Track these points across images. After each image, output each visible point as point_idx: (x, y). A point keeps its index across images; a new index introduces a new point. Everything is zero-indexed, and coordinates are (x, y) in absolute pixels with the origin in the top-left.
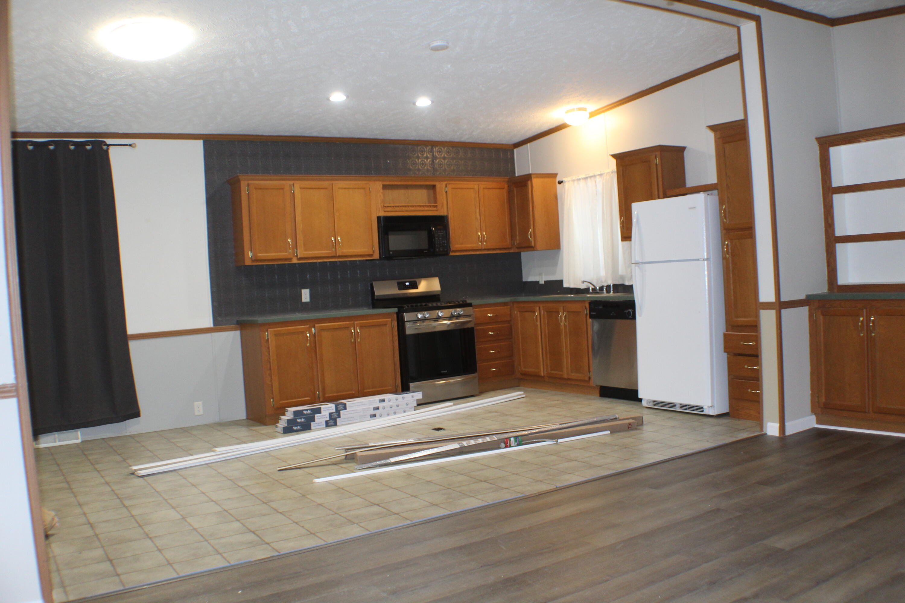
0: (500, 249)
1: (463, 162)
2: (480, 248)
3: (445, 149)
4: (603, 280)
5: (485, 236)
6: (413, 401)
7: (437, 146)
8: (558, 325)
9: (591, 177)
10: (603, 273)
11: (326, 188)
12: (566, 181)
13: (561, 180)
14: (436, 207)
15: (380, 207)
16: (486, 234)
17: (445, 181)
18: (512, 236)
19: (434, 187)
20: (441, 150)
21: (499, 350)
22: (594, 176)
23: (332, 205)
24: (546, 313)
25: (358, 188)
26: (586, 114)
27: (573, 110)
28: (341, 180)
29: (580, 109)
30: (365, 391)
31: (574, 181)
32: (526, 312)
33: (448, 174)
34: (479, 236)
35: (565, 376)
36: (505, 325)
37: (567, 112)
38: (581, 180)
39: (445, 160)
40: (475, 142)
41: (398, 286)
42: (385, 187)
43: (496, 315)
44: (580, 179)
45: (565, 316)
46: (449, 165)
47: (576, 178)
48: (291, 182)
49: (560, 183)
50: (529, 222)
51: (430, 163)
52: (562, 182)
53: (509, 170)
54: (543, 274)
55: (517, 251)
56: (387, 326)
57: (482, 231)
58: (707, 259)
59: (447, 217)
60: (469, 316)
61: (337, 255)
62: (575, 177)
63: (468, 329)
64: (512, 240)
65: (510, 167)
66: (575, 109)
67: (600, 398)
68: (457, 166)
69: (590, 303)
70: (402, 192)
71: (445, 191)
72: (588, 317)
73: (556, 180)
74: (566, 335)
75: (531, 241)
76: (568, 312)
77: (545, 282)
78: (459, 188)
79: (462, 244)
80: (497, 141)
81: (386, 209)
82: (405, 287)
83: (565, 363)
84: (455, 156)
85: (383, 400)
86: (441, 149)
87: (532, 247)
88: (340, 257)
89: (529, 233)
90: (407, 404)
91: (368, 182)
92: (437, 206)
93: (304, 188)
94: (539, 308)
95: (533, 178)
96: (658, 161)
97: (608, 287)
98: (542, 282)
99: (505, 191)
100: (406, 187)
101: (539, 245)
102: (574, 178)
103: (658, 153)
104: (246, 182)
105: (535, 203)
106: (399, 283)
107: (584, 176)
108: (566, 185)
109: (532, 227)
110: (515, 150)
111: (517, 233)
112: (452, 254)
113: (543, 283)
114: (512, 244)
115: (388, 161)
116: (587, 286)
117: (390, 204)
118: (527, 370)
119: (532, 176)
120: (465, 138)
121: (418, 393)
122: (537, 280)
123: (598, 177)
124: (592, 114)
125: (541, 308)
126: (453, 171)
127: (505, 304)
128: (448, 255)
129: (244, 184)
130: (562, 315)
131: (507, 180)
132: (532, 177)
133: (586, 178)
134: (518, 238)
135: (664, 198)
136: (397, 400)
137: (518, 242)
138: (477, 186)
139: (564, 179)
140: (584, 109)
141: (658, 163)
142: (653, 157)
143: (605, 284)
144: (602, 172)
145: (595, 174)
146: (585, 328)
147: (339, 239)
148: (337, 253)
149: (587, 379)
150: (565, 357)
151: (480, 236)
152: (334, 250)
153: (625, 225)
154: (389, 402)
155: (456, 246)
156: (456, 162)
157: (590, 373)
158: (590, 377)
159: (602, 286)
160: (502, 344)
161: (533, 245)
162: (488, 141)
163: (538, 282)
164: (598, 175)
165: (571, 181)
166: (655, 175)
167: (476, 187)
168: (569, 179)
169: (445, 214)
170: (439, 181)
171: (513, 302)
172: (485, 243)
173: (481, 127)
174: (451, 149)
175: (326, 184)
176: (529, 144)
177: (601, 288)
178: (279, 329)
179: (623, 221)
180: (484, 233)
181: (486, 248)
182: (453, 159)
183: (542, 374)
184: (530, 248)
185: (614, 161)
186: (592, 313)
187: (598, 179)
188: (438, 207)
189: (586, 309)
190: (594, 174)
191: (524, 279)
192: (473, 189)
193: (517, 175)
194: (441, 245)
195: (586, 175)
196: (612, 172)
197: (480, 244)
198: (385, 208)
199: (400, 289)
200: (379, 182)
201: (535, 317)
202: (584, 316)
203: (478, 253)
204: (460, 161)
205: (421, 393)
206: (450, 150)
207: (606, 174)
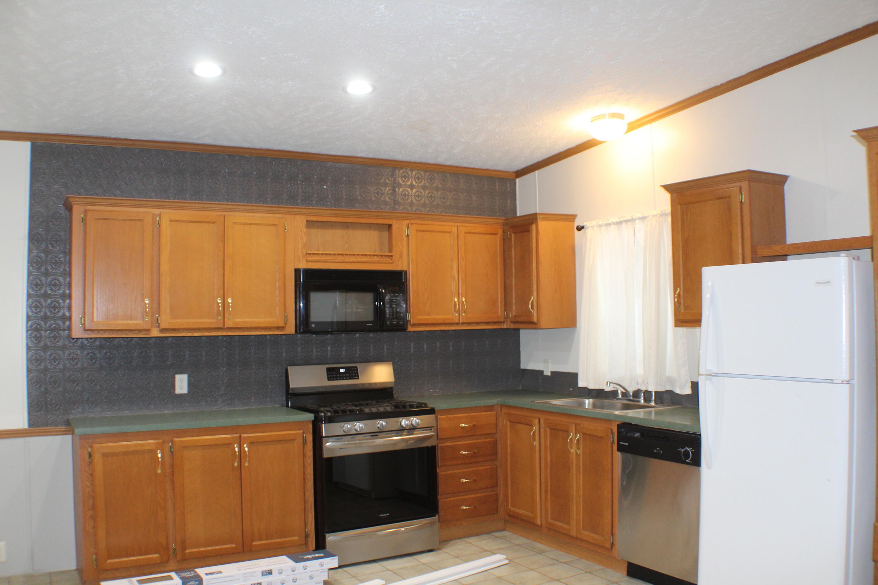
0: (488, 323)
1: (440, 193)
2: (457, 321)
3: (414, 173)
4: (640, 381)
5: (465, 303)
6: (322, 572)
7: (402, 168)
8: (566, 452)
9: (627, 221)
10: (640, 371)
11: (214, 223)
12: (589, 227)
13: (582, 225)
14: (391, 258)
15: (300, 254)
16: (466, 301)
17: (407, 219)
18: (507, 305)
19: (390, 226)
20: (407, 175)
21: (476, 479)
22: (632, 220)
23: (222, 249)
24: (548, 430)
25: (266, 225)
26: (623, 125)
27: (603, 116)
28: (239, 211)
29: (614, 115)
30: (253, 544)
31: (600, 226)
32: (519, 423)
33: (416, 210)
34: (455, 302)
35: (574, 533)
36: (489, 440)
37: (595, 118)
38: (612, 226)
39: (412, 190)
40: (459, 166)
41: (328, 375)
42: (310, 224)
43: (474, 425)
44: (610, 224)
45: (578, 439)
46: (419, 196)
47: (604, 223)
48: (157, 211)
49: (580, 228)
50: (530, 286)
51: (390, 192)
52: (583, 227)
53: (508, 208)
54: (550, 361)
55: (512, 326)
56: (296, 442)
57: (460, 297)
58: (848, 383)
59: (406, 273)
60: (430, 428)
61: (225, 327)
62: (603, 221)
63: (428, 448)
64: (505, 310)
65: (509, 204)
66: (607, 115)
67: (627, 578)
68: (430, 199)
69: (619, 426)
70: (339, 232)
71: (406, 234)
72: (615, 447)
73: (574, 225)
74: (578, 470)
75: (533, 315)
76: (584, 434)
77: (552, 372)
78: (429, 231)
79: (429, 314)
80: (490, 165)
81: (310, 258)
82: (338, 375)
83: (575, 513)
84: (427, 184)
85: (270, 572)
86: (407, 173)
87: (534, 323)
88: (230, 329)
89: (530, 302)
90: (311, 577)
91: (283, 216)
92: (392, 256)
93: (177, 221)
94: (539, 420)
95: (539, 220)
96: (744, 198)
97: (647, 394)
98: (547, 373)
99: (498, 239)
100: (346, 226)
101: (544, 323)
102: (601, 223)
103: (745, 185)
104: (82, 208)
105: (541, 258)
106: (329, 370)
107: (616, 220)
108: (588, 232)
109: (535, 293)
110: (518, 180)
111: (514, 302)
112: (410, 329)
113: (549, 374)
114: (506, 316)
115: (325, 187)
116: (614, 388)
117: (318, 250)
118: (516, 510)
119: (538, 216)
120: (442, 159)
121: (332, 559)
122: (541, 369)
123: (637, 221)
124: (633, 126)
125: (542, 421)
126: (424, 205)
127: (490, 408)
128: (407, 331)
129: (78, 212)
130: (574, 437)
131: (503, 221)
132: (538, 218)
133: (619, 223)
134: (514, 308)
135: (753, 261)
136: (293, 571)
137: (514, 314)
138: (456, 228)
139: (585, 224)
140: (621, 116)
141: (743, 200)
142: (736, 189)
143: (643, 388)
144: (645, 214)
145: (634, 217)
146: (610, 465)
147: (230, 301)
148: (225, 324)
149: (608, 546)
150: (575, 501)
151: (457, 303)
152: (220, 318)
153: (682, 301)
154: (279, 575)
155: (419, 317)
156: (429, 193)
157: (614, 536)
158: (613, 542)
159: (637, 389)
160: (480, 468)
161: (535, 320)
162: (478, 165)
163: (542, 372)
164: (639, 218)
165: (596, 226)
166: (739, 222)
167: (454, 230)
168: (594, 223)
169: (405, 269)
170: (398, 220)
171: (502, 406)
172: (464, 314)
173: (463, 140)
174: (423, 173)
175: (212, 215)
176: (537, 172)
177: (636, 394)
178: (110, 444)
179: (679, 295)
180: (464, 300)
181: (465, 321)
182: (424, 188)
183: (539, 523)
184: (532, 324)
185: (666, 197)
186: (621, 443)
187: (638, 225)
188: (394, 257)
189: (612, 433)
190: (632, 217)
191: (523, 366)
192: (450, 232)
193: (518, 215)
194: (395, 316)
195: (619, 218)
196: (663, 215)
197: (456, 315)
198: (308, 256)
199: (329, 379)
200: (301, 216)
201: (532, 434)
202: (610, 445)
203: (453, 328)
204: (435, 192)
205: (336, 558)
206: (421, 175)
207: (651, 217)
